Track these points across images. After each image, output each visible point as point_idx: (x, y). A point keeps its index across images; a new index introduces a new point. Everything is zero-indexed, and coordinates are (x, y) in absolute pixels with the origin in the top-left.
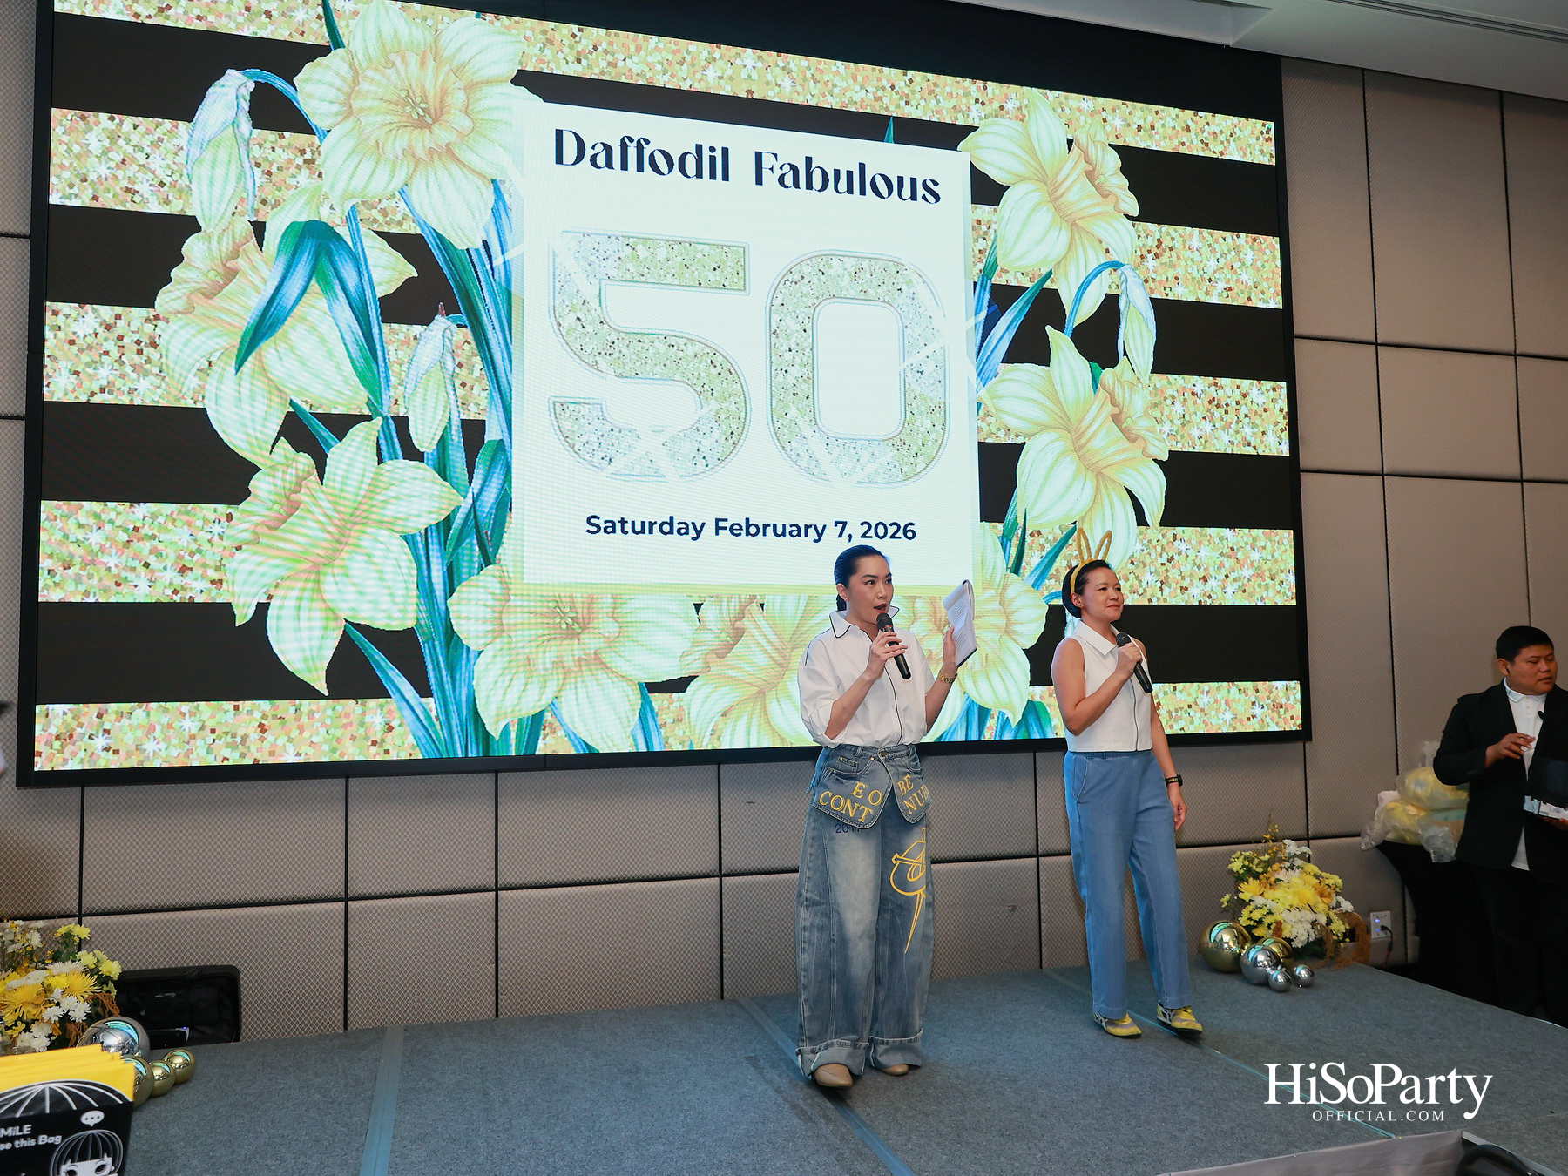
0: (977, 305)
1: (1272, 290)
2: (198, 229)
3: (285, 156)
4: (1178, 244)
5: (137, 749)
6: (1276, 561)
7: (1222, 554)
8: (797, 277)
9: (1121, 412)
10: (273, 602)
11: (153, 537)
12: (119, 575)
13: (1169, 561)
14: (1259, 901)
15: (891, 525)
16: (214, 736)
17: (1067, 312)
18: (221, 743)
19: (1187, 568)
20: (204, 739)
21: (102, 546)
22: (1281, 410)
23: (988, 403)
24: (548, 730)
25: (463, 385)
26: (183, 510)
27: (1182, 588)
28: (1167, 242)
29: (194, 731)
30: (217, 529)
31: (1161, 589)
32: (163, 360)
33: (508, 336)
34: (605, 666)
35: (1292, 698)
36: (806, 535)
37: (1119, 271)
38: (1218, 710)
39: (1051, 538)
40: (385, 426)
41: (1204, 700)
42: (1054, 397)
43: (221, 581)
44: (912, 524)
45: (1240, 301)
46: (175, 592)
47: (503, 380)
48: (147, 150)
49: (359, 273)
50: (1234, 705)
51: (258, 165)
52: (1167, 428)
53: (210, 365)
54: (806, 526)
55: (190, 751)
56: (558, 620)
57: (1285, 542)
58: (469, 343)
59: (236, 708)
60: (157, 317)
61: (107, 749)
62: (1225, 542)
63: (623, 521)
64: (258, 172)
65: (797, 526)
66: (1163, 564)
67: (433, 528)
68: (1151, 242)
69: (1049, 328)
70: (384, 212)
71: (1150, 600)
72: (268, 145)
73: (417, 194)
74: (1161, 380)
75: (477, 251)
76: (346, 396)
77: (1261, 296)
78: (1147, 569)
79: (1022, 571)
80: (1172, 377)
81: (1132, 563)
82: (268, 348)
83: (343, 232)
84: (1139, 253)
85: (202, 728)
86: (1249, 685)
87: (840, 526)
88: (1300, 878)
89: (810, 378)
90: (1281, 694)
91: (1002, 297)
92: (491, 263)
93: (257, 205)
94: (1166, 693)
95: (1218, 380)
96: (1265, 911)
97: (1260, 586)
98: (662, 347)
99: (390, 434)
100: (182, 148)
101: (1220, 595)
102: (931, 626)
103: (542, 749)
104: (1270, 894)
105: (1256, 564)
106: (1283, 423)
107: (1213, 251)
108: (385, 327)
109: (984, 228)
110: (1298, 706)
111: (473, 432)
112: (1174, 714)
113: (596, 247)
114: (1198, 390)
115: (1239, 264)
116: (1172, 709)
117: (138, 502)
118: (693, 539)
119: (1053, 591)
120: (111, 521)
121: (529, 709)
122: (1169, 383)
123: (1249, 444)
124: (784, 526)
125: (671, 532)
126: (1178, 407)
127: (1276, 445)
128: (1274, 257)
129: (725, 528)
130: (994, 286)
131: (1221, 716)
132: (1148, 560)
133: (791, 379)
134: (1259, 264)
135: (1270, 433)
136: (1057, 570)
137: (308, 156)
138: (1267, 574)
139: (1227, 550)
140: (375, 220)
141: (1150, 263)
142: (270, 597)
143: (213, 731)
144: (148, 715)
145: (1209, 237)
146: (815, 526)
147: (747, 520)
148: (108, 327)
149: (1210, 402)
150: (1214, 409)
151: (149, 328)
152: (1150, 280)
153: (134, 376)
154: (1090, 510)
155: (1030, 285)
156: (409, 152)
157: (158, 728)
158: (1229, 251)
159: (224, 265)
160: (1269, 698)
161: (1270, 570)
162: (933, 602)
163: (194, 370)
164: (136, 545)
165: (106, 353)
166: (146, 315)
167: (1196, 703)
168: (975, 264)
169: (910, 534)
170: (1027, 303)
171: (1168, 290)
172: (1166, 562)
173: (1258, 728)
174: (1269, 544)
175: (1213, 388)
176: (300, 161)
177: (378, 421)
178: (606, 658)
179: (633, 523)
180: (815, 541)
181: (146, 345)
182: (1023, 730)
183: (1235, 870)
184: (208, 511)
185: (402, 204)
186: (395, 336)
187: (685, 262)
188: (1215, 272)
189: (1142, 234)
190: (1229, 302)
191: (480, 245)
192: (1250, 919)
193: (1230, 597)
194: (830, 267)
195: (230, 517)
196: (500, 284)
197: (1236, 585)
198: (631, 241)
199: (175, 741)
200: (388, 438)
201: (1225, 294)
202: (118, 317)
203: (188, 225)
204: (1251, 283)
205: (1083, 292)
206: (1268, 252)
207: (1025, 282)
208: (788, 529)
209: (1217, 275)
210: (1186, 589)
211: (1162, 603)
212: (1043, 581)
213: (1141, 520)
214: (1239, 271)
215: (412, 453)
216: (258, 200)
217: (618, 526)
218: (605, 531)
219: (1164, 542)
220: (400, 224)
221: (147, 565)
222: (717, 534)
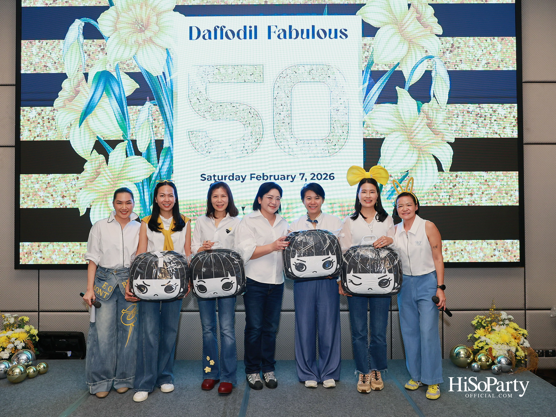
0: (364, 80)
1: (511, 62)
2: (66, 77)
3: (94, 48)
4: (462, 45)
5: (50, 258)
6: (509, 186)
7: (481, 183)
8: (285, 75)
9: (431, 123)
10: (92, 207)
11: (54, 186)
12: (44, 199)
13: (454, 186)
14: (483, 338)
15: (324, 174)
16: (73, 254)
17: (406, 80)
18: (76, 256)
19: (462, 190)
20: (70, 255)
21: (39, 189)
22: (514, 117)
23: (368, 122)
25: (156, 127)
26: (63, 176)
27: (459, 198)
28: (456, 45)
29: (67, 252)
30: (74, 182)
31: (449, 199)
32: (56, 125)
33: (172, 107)
35: (515, 248)
36: (288, 179)
37: (432, 60)
38: (476, 252)
39: (396, 178)
40: (129, 143)
41: (469, 248)
42: (400, 118)
43: (75, 201)
44: (333, 174)
45: (494, 68)
46: (61, 204)
47: (170, 123)
48: (51, 51)
49: (120, 88)
50: (485, 250)
51: (86, 52)
52: (454, 128)
53: (71, 125)
54: (287, 175)
55: (66, 259)
56: (190, 214)
57: (514, 177)
58: (158, 111)
59: (80, 244)
60: (54, 110)
61: (41, 258)
62: (482, 178)
63: (214, 176)
64: (86, 55)
65: (284, 176)
66: (450, 188)
67: (146, 180)
68: (449, 46)
69: (397, 88)
70: (128, 65)
71: (443, 204)
72: (89, 45)
73: (139, 57)
74: (452, 107)
75: (160, 76)
76: (115, 133)
77: (505, 65)
78: (443, 191)
80: (457, 105)
81: (435, 188)
82: (89, 117)
83: (114, 74)
84: (442, 51)
85: (70, 251)
86: (493, 241)
88: (505, 329)
89: (290, 116)
90: (509, 246)
91: (376, 76)
92: (166, 80)
93: (86, 67)
94: (450, 244)
95: (481, 105)
96: (484, 343)
97: (500, 197)
98: (230, 107)
99: (130, 146)
100: (61, 50)
101: (479, 201)
104: (488, 336)
105: (498, 187)
106: (515, 123)
107: (480, 46)
108: (128, 107)
109: (368, 47)
110: (518, 251)
111: (159, 144)
112: (454, 254)
113: (205, 70)
114: (470, 110)
115: (494, 51)
116: (453, 251)
117: (49, 174)
118: (242, 182)
120: (41, 181)
122: (456, 107)
123: (496, 133)
124: (278, 176)
125: (233, 179)
126: (460, 119)
127: (511, 132)
128: (513, 46)
129: (254, 177)
130: (371, 72)
131: (478, 255)
132: (443, 187)
133: (282, 116)
134: (505, 50)
135: (507, 128)
137: (102, 47)
138: (504, 192)
139: (483, 181)
140: (125, 69)
141: (448, 55)
142: (91, 206)
143: (73, 252)
144: (53, 246)
145: (478, 41)
146: (291, 176)
147: (263, 174)
148: (39, 114)
149: (477, 115)
150: (478, 118)
151: (52, 113)
152: (448, 63)
153: (47, 131)
154: (415, 165)
155: (389, 70)
156: (137, 42)
157: (56, 251)
158: (489, 46)
159: (75, 90)
160: (503, 247)
161: (505, 190)
163: (66, 127)
164: (49, 189)
165: (39, 123)
166: (51, 109)
167: (465, 249)
168: (363, 63)
169: (332, 178)
170: (387, 78)
171: (456, 66)
172: (452, 187)
173: (496, 260)
174: (505, 178)
175: (479, 109)
176: (99, 49)
177: (126, 142)
179: (218, 176)
180: (291, 181)
181: (51, 120)
183: (473, 324)
184: (71, 176)
185: (134, 62)
186: (132, 110)
187: (239, 73)
188: (481, 56)
189: (444, 42)
190: (488, 69)
191: (162, 74)
192: (478, 346)
193: (485, 202)
194: (299, 70)
195: (78, 178)
196: (169, 88)
197: (487, 197)
198: (218, 67)
199: (61, 256)
200: (130, 148)
201: (486, 66)
202: (42, 110)
203: (63, 76)
204: (500, 59)
205: (414, 71)
206: (509, 44)
207: (386, 68)
208: (280, 177)
209: (482, 58)
210: (462, 199)
211: (449, 205)
213: (440, 169)
214: (494, 54)
215: (138, 153)
216: (86, 65)
217: (213, 178)
218: (208, 180)
219: (451, 178)
220: (133, 69)
221: (52, 195)
222: (251, 179)
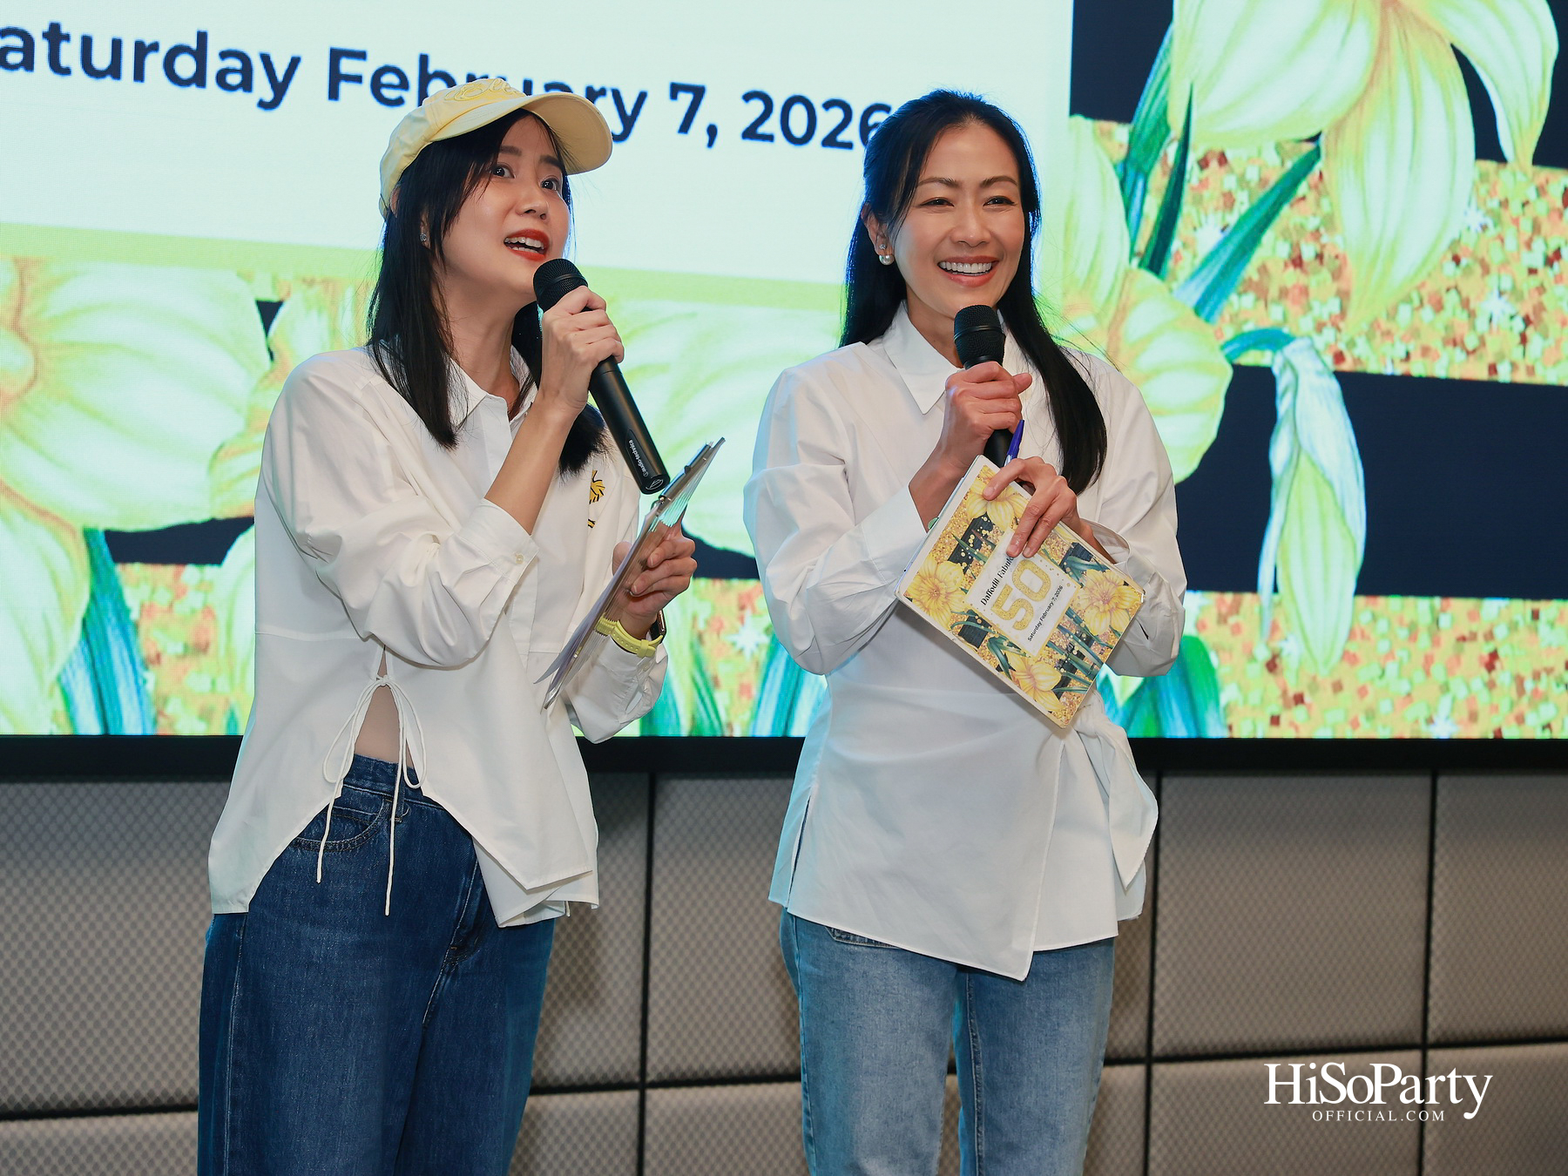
13: (1549, 263)
15: (828, 105)
31: (1523, 340)
39: (1253, 175)
54: (590, 89)
66: (1533, 271)
71: (1492, 368)
78: (1492, 280)
79: (1169, 264)
81: (1457, 260)
87: (686, 99)
94: (1513, 625)
112: (1529, 685)
116: (1526, 670)
118: (262, 104)
119: (1249, 327)
132: (1495, 256)
136: (1263, 270)
146: (616, 94)
154: (1359, 103)
172: (1540, 263)
182: (1145, 711)
211: (1522, 378)
212: (1224, 295)
213: (1487, 144)
219: (1540, 208)
222: (335, 94)
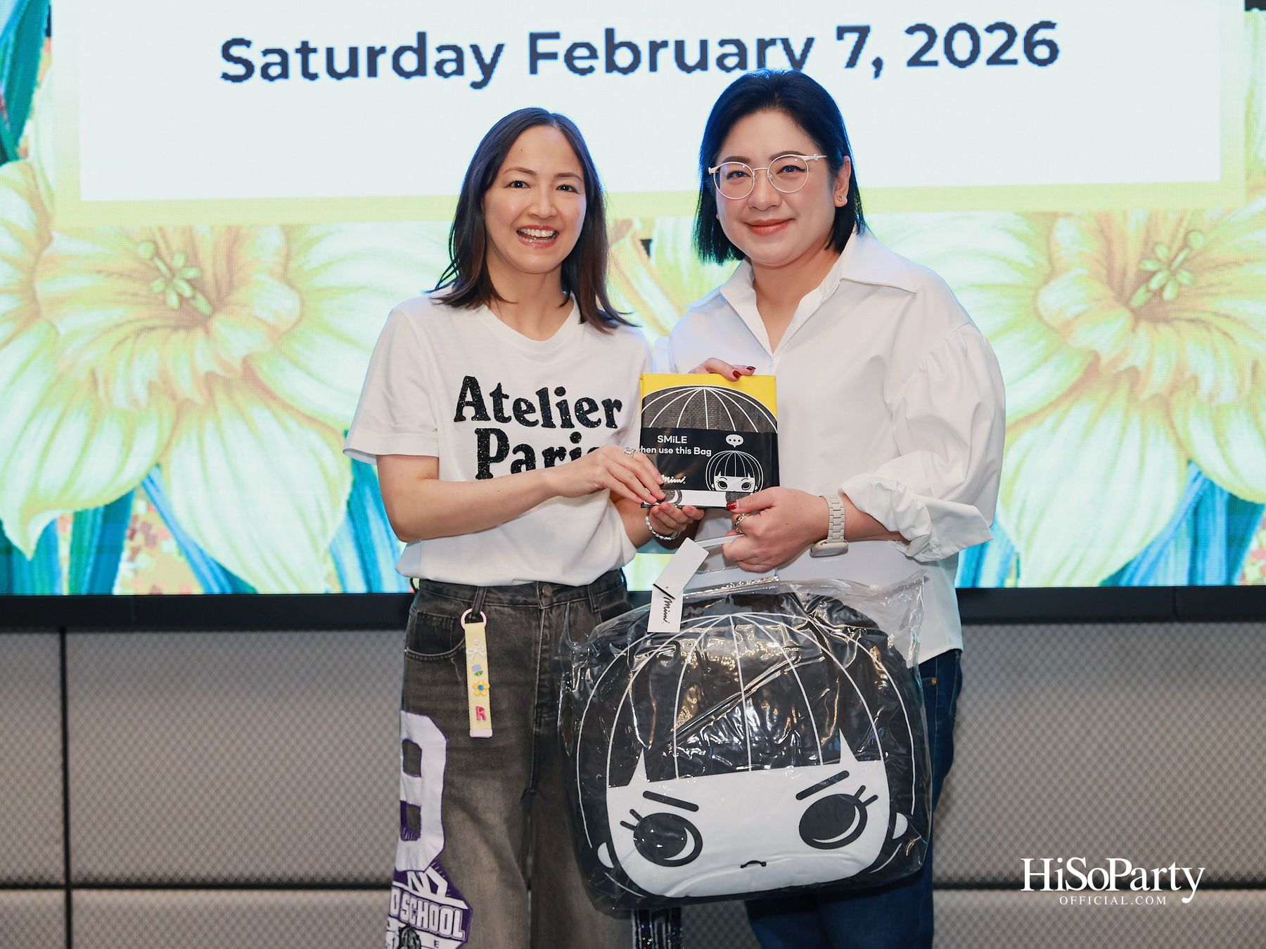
15: (991, 29)
24: (139, 538)
34: (267, 394)
44: (1051, 25)
54: (760, 41)
56: (158, 285)
63: (305, 50)
65: (737, 44)
87: (851, 39)
102: (1099, 289)
103: (128, 582)
118: (476, 85)
121: (97, 494)
124: (703, 43)
125: (421, 71)
129: (554, 56)
146: (786, 42)
147: (610, 32)
162: (1104, 230)
169: (1041, 52)
178: (266, 372)
179: (330, 52)
208: (715, 51)
217: (295, 61)
218: (265, 75)
222: (533, 69)
